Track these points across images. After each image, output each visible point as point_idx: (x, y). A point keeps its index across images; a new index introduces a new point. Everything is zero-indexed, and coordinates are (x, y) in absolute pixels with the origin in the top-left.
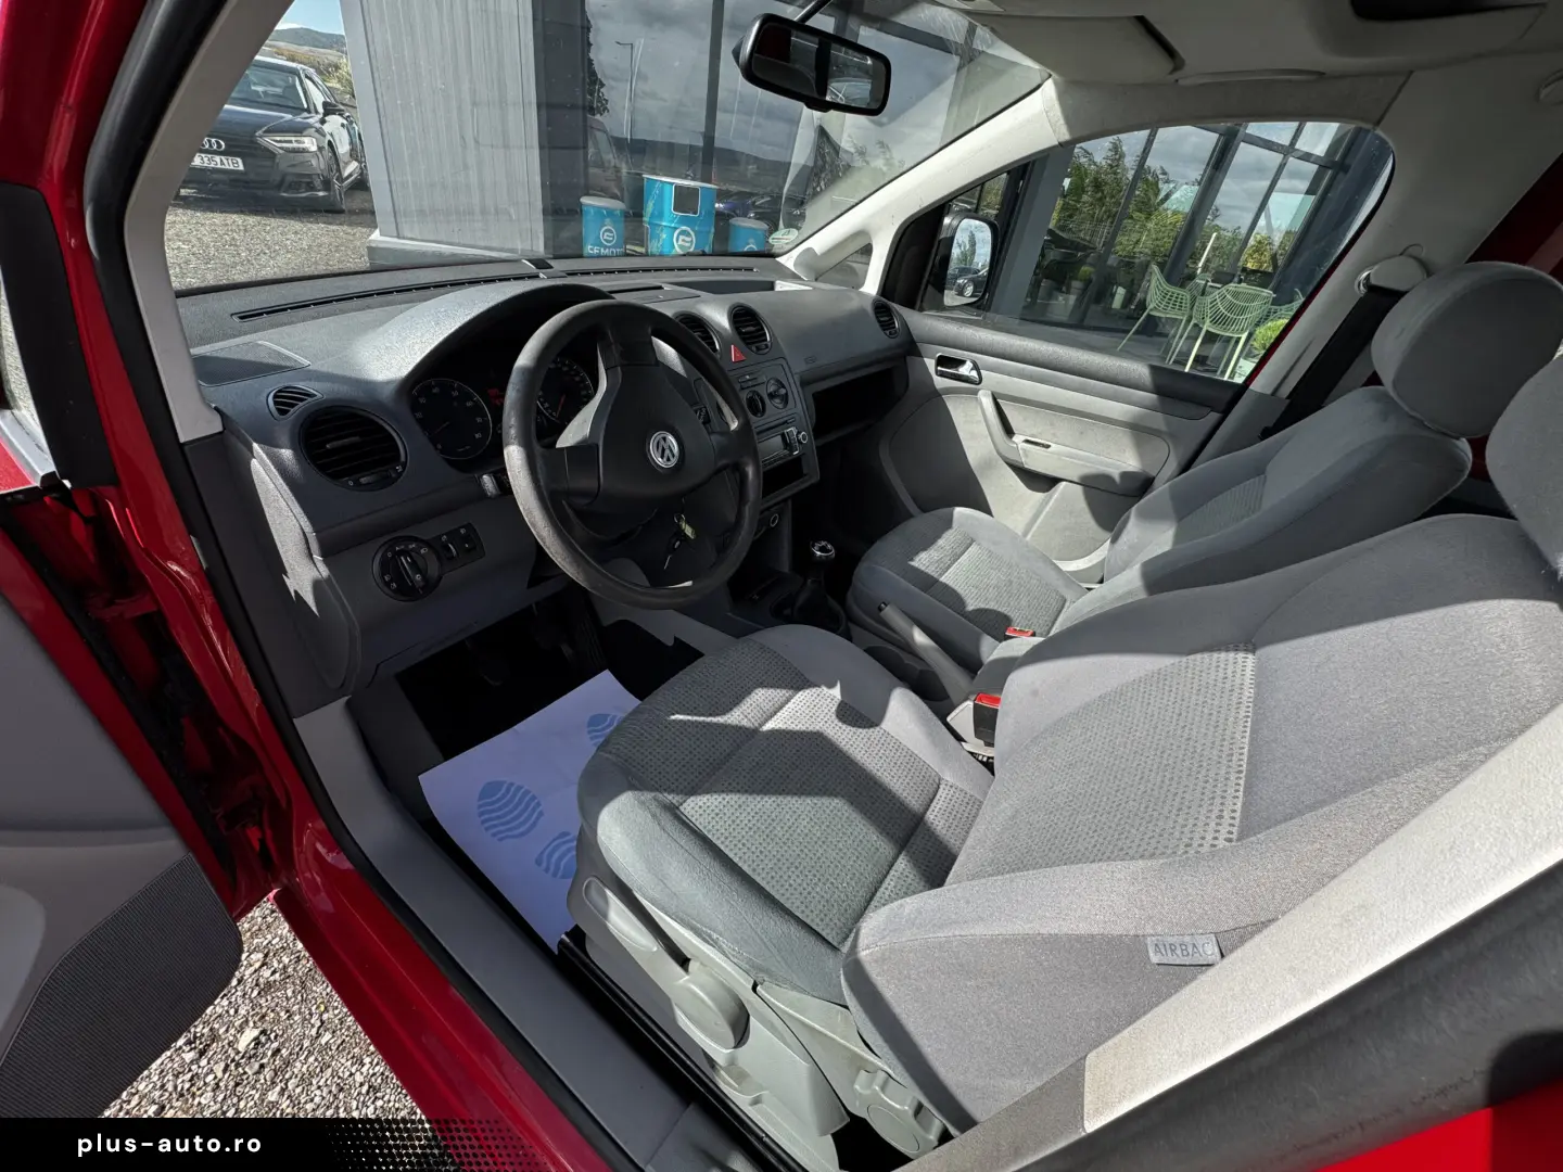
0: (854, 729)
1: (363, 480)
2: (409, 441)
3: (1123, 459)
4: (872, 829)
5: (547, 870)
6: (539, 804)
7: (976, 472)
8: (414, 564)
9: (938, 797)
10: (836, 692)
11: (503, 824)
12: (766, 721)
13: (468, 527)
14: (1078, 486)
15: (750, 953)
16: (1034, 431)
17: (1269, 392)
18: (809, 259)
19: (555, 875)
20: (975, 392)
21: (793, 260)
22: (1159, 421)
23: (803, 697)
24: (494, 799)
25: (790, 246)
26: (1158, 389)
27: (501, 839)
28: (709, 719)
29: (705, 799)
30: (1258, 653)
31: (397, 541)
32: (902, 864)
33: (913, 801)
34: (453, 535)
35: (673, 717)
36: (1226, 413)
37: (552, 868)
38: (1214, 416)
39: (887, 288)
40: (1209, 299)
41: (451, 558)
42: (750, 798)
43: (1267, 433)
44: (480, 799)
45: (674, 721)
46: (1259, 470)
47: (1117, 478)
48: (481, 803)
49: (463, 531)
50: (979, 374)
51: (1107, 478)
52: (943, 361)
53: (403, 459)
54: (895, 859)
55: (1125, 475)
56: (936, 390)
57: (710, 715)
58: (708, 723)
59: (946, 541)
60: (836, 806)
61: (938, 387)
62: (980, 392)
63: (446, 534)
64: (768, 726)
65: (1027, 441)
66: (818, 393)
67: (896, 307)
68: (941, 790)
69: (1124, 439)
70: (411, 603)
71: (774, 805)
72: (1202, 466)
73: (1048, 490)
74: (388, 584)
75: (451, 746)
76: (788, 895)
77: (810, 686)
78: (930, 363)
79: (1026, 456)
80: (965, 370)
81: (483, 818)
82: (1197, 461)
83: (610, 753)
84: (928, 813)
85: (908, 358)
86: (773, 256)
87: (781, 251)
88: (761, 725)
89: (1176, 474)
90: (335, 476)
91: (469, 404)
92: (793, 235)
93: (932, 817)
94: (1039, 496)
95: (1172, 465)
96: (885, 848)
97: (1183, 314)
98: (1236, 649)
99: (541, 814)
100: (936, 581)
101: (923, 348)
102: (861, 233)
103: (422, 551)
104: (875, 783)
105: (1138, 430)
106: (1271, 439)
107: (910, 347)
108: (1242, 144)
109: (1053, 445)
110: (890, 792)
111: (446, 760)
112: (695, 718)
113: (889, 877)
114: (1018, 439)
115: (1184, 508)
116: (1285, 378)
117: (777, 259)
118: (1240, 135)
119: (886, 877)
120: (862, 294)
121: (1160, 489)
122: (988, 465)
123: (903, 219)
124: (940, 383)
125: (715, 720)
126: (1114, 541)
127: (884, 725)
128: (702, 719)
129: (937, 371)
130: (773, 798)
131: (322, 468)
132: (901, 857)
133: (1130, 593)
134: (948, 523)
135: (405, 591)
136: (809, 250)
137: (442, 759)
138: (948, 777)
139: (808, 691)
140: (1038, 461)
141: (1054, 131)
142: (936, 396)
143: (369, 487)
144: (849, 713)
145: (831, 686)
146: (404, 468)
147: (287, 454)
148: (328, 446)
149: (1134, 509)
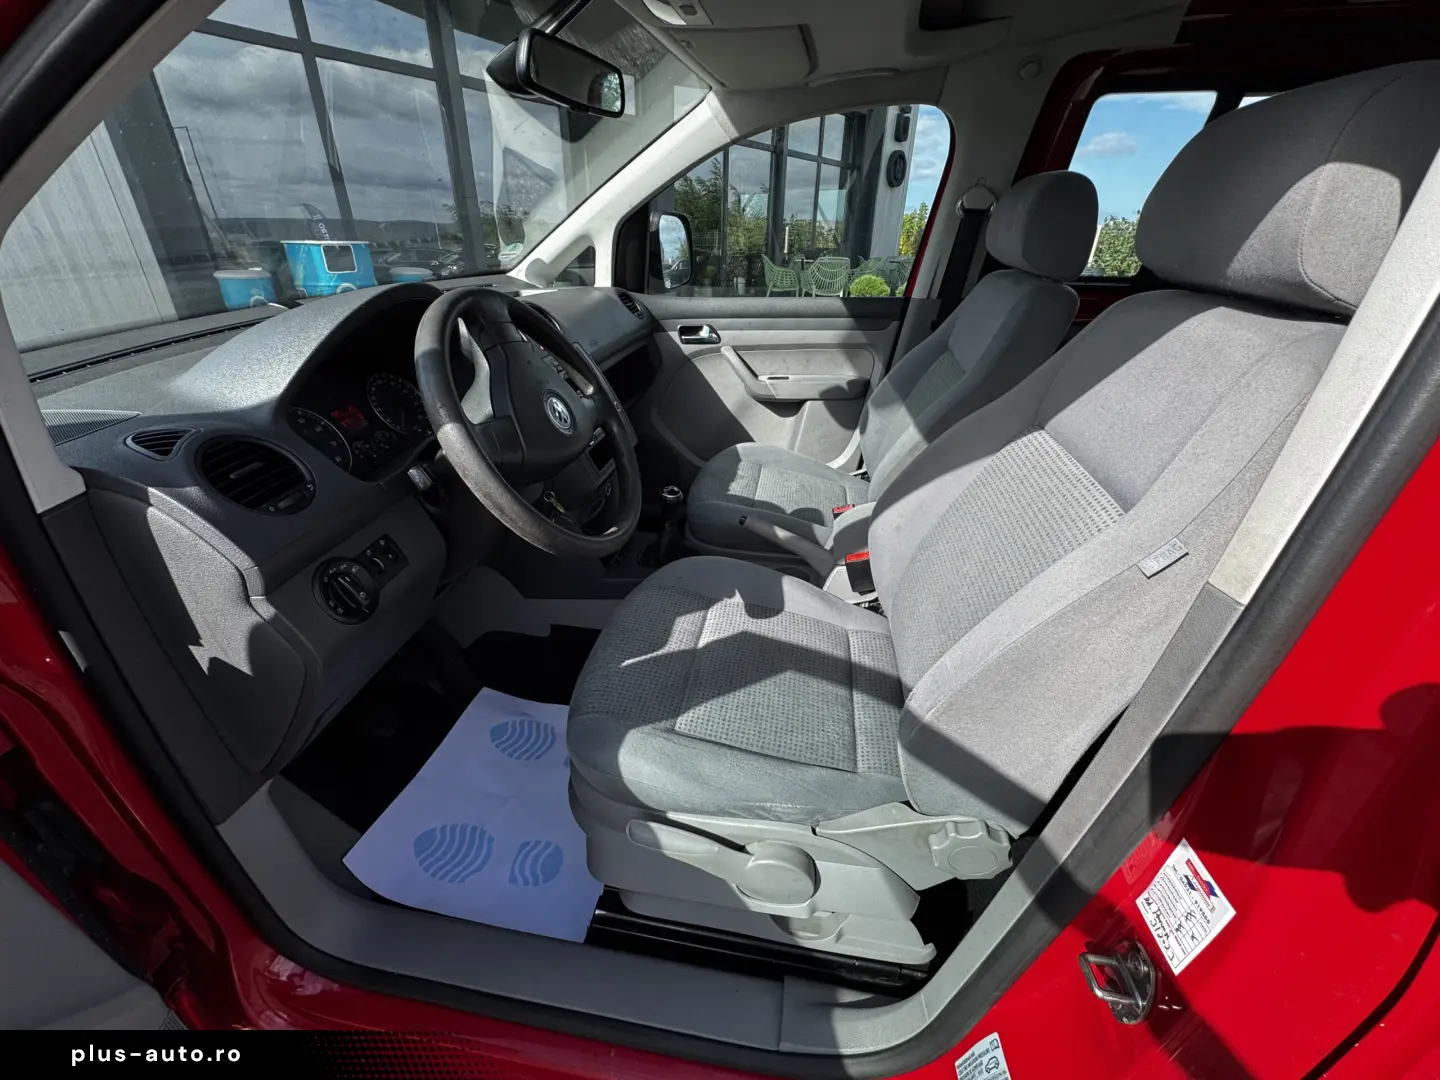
0: (767, 620)
1: (282, 505)
2: (306, 460)
3: (844, 373)
4: (825, 682)
5: (526, 883)
6: (483, 832)
7: (735, 415)
8: (353, 583)
9: (851, 644)
10: (738, 599)
11: (455, 867)
12: (698, 638)
13: (385, 537)
14: (821, 402)
15: (802, 804)
16: (773, 370)
17: (925, 297)
18: (537, 270)
19: (536, 883)
20: (718, 350)
21: (523, 273)
22: (860, 337)
23: (713, 613)
24: (433, 848)
25: (515, 262)
26: (853, 314)
27: (462, 881)
28: (655, 654)
29: (691, 714)
30: (1047, 427)
31: (328, 564)
32: (857, 697)
33: (839, 653)
34: (374, 546)
35: (624, 664)
36: (902, 319)
37: (531, 880)
38: (895, 324)
39: (617, 279)
40: (809, 271)
41: (381, 572)
42: (726, 698)
43: (935, 326)
44: (417, 855)
45: (627, 666)
46: (943, 348)
47: (845, 386)
48: (419, 859)
49: (382, 543)
50: (717, 334)
51: (838, 389)
52: (684, 331)
53: (308, 477)
54: (852, 696)
55: (850, 383)
56: (685, 356)
57: (654, 651)
58: (655, 658)
59: (743, 470)
60: (789, 677)
61: (686, 353)
62: (722, 349)
63: (369, 548)
64: (702, 643)
65: (770, 378)
66: (608, 370)
67: (632, 293)
68: (851, 639)
69: (840, 357)
70: (363, 624)
71: (746, 695)
72: (898, 364)
73: (796, 414)
74: (335, 609)
75: (361, 818)
76: (798, 753)
77: (714, 603)
78: (675, 335)
79: (775, 389)
80: (704, 333)
81: (430, 872)
82: (893, 362)
83: (588, 713)
84: (852, 656)
85: (655, 334)
86: (504, 272)
87: (509, 267)
88: (696, 644)
89: (884, 372)
90: (252, 505)
91: (319, 429)
92: (520, 249)
93: (857, 658)
94: (791, 420)
95: (879, 368)
96: (842, 692)
97: (795, 287)
98: (1030, 432)
99: (491, 839)
100: (754, 500)
101: (664, 323)
102: (584, 237)
103: (354, 570)
104: (807, 650)
105: (848, 348)
106: (940, 328)
107: (654, 326)
108: (789, 158)
109: (790, 377)
110: (819, 653)
111: (363, 834)
112: (643, 657)
113: (855, 710)
114: (763, 378)
115: (905, 391)
116: (932, 283)
117: (509, 274)
118: (785, 151)
119: (853, 711)
120: (599, 289)
121: (876, 390)
122: (743, 407)
123: (618, 219)
124: (687, 349)
125: (660, 652)
126: (862, 432)
127: (786, 609)
128: (649, 656)
129: (681, 340)
130: (742, 691)
131: (237, 499)
132: (854, 693)
133: (915, 447)
134: (737, 459)
135: (353, 613)
136: (537, 261)
137: (360, 834)
138: (850, 626)
139: (715, 607)
140: (784, 392)
141: (725, 131)
142: (686, 362)
143: (291, 510)
144: (757, 610)
145: (731, 596)
146: (314, 485)
147: (193, 491)
148: (231, 476)
149: (869, 403)
